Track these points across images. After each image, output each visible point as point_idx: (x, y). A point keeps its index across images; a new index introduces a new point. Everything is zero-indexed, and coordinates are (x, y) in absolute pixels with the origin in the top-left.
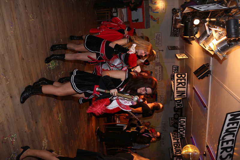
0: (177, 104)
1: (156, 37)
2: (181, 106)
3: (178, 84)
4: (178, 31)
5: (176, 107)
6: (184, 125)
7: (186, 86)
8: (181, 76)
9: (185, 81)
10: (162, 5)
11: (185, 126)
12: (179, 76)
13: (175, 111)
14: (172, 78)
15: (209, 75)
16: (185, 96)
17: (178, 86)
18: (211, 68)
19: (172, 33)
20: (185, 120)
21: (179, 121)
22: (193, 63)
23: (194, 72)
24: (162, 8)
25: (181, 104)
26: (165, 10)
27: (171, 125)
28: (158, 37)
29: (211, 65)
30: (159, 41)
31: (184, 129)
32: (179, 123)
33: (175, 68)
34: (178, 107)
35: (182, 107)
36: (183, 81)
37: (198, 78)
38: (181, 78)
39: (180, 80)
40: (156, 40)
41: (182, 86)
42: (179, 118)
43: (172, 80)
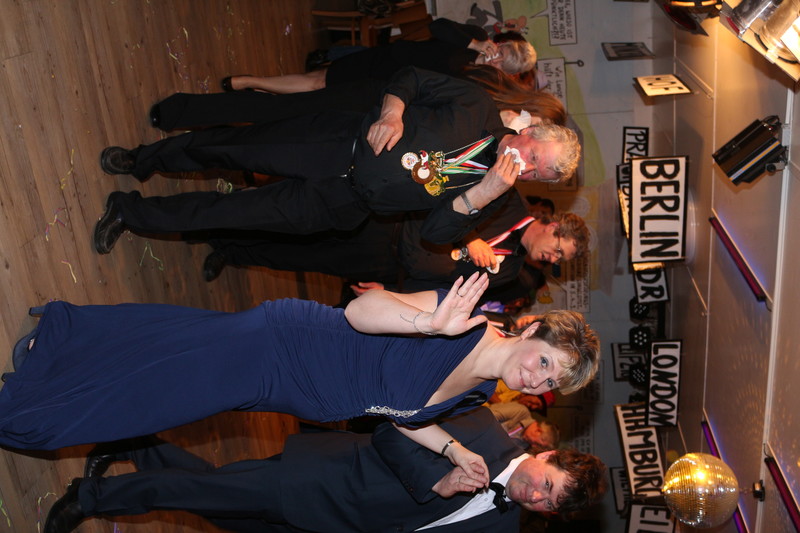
0: (643, 288)
1: (550, 7)
2: (662, 295)
3: (646, 203)
5: (640, 300)
6: (674, 375)
7: (680, 212)
8: (661, 171)
9: (677, 190)
11: (676, 379)
12: (652, 170)
14: (621, 179)
15: (778, 165)
16: (676, 254)
17: (649, 213)
18: (787, 138)
20: (676, 353)
21: (653, 356)
22: (712, 116)
23: (715, 157)
25: (660, 288)
27: (618, 376)
28: (560, 5)
29: (787, 122)
30: (564, 22)
31: (672, 389)
32: (653, 367)
33: (636, 135)
34: (649, 299)
35: (665, 298)
36: (668, 191)
37: (733, 177)
38: (661, 179)
39: (655, 188)
40: (551, 17)
41: (664, 212)
42: (653, 344)
43: (624, 187)
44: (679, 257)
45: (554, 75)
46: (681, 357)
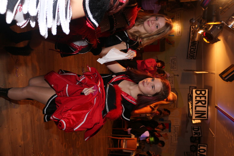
0: (194, 133)
1: (171, 61)
2: (200, 135)
3: (197, 102)
4: (195, 53)
7: (206, 105)
8: (201, 93)
9: (205, 99)
10: (178, 28)
12: (198, 92)
13: (191, 141)
14: (189, 99)
16: (205, 117)
17: (197, 105)
19: (189, 55)
20: (205, 148)
21: (198, 149)
24: (178, 31)
25: (199, 133)
26: (181, 33)
28: (173, 61)
30: (174, 65)
32: (198, 152)
33: (193, 88)
34: (196, 136)
35: (201, 136)
36: (203, 99)
37: (226, 79)
38: (201, 95)
39: (199, 98)
40: (171, 64)
41: (202, 105)
42: (198, 145)
43: (190, 101)
44: (206, 118)
45: (171, 78)
46: (207, 150)
